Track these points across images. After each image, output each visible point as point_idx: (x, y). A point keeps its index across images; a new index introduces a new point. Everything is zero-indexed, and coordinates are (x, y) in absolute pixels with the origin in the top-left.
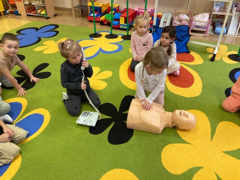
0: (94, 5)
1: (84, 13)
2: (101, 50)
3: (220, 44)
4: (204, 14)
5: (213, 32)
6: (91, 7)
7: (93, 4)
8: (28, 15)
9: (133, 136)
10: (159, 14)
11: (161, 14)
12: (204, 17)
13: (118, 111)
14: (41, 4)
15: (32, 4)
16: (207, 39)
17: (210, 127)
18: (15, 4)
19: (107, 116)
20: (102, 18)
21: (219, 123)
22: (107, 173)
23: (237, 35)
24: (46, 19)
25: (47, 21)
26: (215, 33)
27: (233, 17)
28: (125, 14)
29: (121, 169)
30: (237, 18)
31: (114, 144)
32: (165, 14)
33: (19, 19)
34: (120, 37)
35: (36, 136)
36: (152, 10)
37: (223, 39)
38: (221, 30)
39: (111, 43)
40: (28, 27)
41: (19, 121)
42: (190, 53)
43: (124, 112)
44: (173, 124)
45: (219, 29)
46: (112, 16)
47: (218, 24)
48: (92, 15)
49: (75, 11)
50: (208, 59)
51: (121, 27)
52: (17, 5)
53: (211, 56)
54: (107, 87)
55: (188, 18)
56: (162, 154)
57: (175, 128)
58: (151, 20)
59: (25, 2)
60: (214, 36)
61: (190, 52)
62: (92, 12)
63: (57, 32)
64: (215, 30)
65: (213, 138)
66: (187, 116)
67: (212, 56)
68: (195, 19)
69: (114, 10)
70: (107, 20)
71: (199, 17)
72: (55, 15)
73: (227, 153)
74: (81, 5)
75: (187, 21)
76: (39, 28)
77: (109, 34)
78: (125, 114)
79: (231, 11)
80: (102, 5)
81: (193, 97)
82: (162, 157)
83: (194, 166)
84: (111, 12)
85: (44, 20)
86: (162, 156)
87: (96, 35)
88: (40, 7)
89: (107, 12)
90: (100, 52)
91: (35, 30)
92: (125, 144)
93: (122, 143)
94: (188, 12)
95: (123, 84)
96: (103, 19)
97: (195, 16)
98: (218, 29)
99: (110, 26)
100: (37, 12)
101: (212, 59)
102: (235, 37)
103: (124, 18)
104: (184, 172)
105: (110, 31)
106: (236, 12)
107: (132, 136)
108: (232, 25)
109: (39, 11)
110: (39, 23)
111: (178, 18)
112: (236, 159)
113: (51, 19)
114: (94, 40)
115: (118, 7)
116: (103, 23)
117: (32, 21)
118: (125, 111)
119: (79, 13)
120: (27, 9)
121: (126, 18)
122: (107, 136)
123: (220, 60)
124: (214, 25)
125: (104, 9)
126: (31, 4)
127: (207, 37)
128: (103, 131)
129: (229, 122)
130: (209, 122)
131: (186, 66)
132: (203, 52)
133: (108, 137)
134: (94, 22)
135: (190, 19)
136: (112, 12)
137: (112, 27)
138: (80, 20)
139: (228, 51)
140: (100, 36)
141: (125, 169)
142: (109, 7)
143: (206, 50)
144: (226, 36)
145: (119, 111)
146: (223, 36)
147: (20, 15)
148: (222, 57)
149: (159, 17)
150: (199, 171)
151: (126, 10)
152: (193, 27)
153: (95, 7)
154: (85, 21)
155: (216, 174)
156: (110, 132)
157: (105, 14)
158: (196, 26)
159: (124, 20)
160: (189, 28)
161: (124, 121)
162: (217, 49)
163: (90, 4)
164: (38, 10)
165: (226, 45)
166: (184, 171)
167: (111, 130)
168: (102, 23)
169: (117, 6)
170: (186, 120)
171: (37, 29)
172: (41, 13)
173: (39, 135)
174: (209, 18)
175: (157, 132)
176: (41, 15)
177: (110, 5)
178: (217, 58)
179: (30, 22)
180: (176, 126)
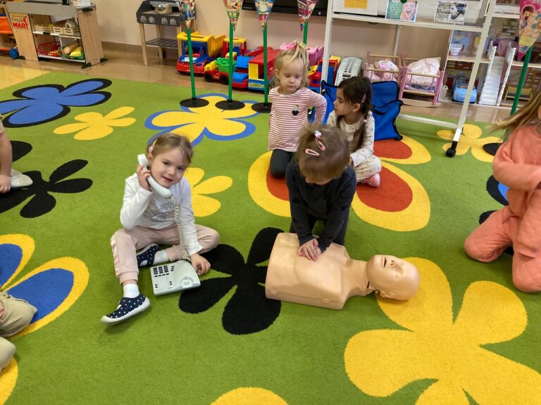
0: (192, 39)
1: (169, 57)
2: (206, 131)
3: (466, 123)
4: (429, 60)
5: (449, 99)
6: (185, 43)
7: (189, 37)
8: (40, 59)
9: (280, 314)
10: (333, 58)
11: (339, 59)
12: (429, 66)
13: (246, 262)
14: (72, 34)
15: (52, 34)
16: (439, 111)
17: (450, 294)
18: (12, 35)
19: (219, 272)
20: (210, 66)
21: (469, 285)
22: (221, 398)
23: (501, 106)
24: (83, 68)
25: (84, 71)
26: (453, 100)
27: (490, 67)
28: (260, 59)
29: (254, 389)
30: (499, 70)
31: (236, 334)
32: (346, 59)
33: (20, 66)
34: (248, 106)
35: (55, 318)
36: (317, 50)
37: (471, 112)
38: (466, 93)
39: (228, 119)
40: (41, 84)
41: (13, 286)
42: (402, 141)
43: (259, 262)
44: (370, 288)
45: (462, 93)
46: (230, 63)
47: (459, 83)
48: (187, 59)
49: (148, 50)
50: (442, 152)
51: (251, 85)
52: (16, 37)
53: (446, 147)
54: (220, 210)
55: (395, 68)
56: (345, 354)
57: (374, 296)
58: (317, 71)
59: (35, 31)
60: (451, 107)
61: (402, 138)
62: (187, 53)
63: (108, 95)
64: (453, 93)
65: (458, 317)
66: (398, 268)
67: (450, 145)
68: (410, 70)
69: (236, 49)
70: (220, 71)
71: (420, 67)
72: (103, 60)
73: (489, 347)
74: (162, 39)
75: (394, 73)
76: (65, 87)
77: (225, 99)
78: (261, 267)
79: (486, 55)
80: (210, 39)
81: (412, 232)
82: (345, 360)
83: (418, 378)
84: (228, 55)
85: (78, 69)
86: (346, 357)
87: (195, 102)
88: (68, 42)
89: (220, 53)
90: (205, 136)
91: (56, 90)
92: (263, 332)
93: (255, 331)
94: (395, 56)
95: (256, 205)
96: (211, 69)
97: (410, 65)
98: (459, 92)
99: (227, 84)
100: (61, 53)
101: (450, 153)
102: (495, 109)
103: (257, 65)
104: (397, 392)
105: (227, 94)
106: (497, 57)
107: (277, 316)
108: (488, 84)
109: (67, 50)
110: (65, 76)
111: (375, 67)
112: (509, 361)
113: (93, 68)
114: (191, 112)
115: (245, 43)
116: (212, 77)
117: (48, 72)
118: (262, 261)
119: (157, 57)
120: (39, 45)
121: (261, 67)
122: (221, 316)
123: (466, 154)
124: (450, 84)
125: (213, 48)
126: (49, 34)
127: (438, 107)
128: (211, 305)
129: (490, 282)
130: (448, 283)
131: (395, 167)
132: (429, 138)
133: (224, 319)
134: (192, 74)
135: (400, 69)
136: (231, 54)
137: (231, 87)
138: (158, 71)
139: (481, 137)
140: (205, 103)
141: (262, 387)
142: (225, 43)
143: (436, 135)
144: (476, 107)
145: (248, 261)
146: (470, 108)
147: (23, 58)
148: (470, 149)
149: (334, 67)
150: (430, 388)
151: (261, 51)
152: (407, 86)
153: (194, 43)
154: (172, 72)
155: (467, 395)
156: (227, 308)
157: (214, 57)
158: (414, 86)
159: (257, 70)
160: (398, 90)
161: (259, 283)
162: (458, 132)
163: (182, 36)
164: (64, 48)
165: (479, 124)
166: (397, 389)
167: (230, 302)
168: (209, 77)
169: (242, 40)
170: (397, 277)
171: (61, 88)
172: (71, 55)
173: (60, 316)
174: (441, 69)
175: (333, 306)
176: (70, 58)
177: (227, 40)
178: (460, 151)
179: (45, 73)
180: (377, 292)
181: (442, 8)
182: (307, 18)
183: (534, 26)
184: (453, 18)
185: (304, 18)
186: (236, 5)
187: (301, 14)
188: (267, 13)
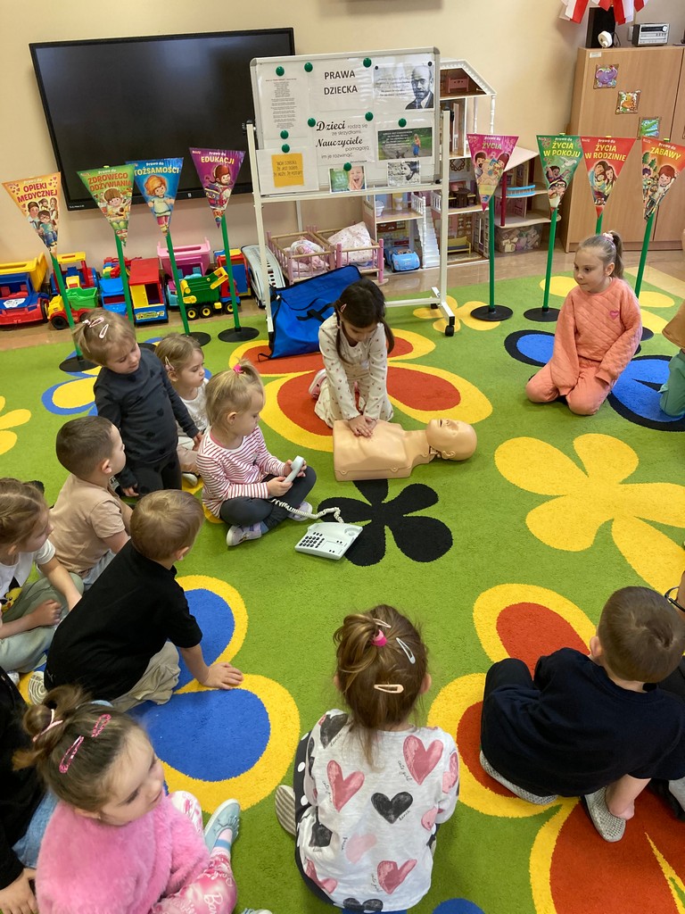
4: (353, 228)
5: (391, 271)
12: (356, 235)
16: (387, 289)
17: (566, 456)
21: (572, 443)
22: (476, 608)
23: (448, 264)
26: (395, 271)
27: (425, 222)
29: (493, 589)
45: (402, 259)
51: (141, 317)
53: (437, 326)
55: (317, 248)
56: (533, 533)
60: (399, 279)
64: (392, 263)
65: (587, 471)
67: (445, 323)
69: (72, 271)
70: (77, 309)
71: (346, 238)
75: (319, 255)
80: (34, 267)
81: (488, 418)
83: (600, 524)
86: (537, 535)
92: (452, 550)
94: (305, 232)
96: (59, 309)
97: (332, 238)
98: (398, 259)
101: (449, 332)
103: (142, 287)
107: (450, 532)
116: (64, 319)
118: (384, 497)
121: (150, 288)
122: (402, 554)
123: (460, 328)
125: (38, 278)
128: (383, 550)
130: (556, 449)
133: (408, 556)
135: (324, 248)
139: (460, 306)
144: (422, 273)
145: (371, 502)
148: (462, 321)
149: (242, 263)
150: (613, 526)
155: (640, 519)
161: (405, 516)
166: (593, 538)
168: (59, 321)
174: (372, 236)
180: (439, 455)
181: (393, 170)
182: (222, 209)
183: (490, 173)
184: (408, 178)
185: (219, 209)
186: (122, 210)
187: (214, 205)
188: (168, 213)
